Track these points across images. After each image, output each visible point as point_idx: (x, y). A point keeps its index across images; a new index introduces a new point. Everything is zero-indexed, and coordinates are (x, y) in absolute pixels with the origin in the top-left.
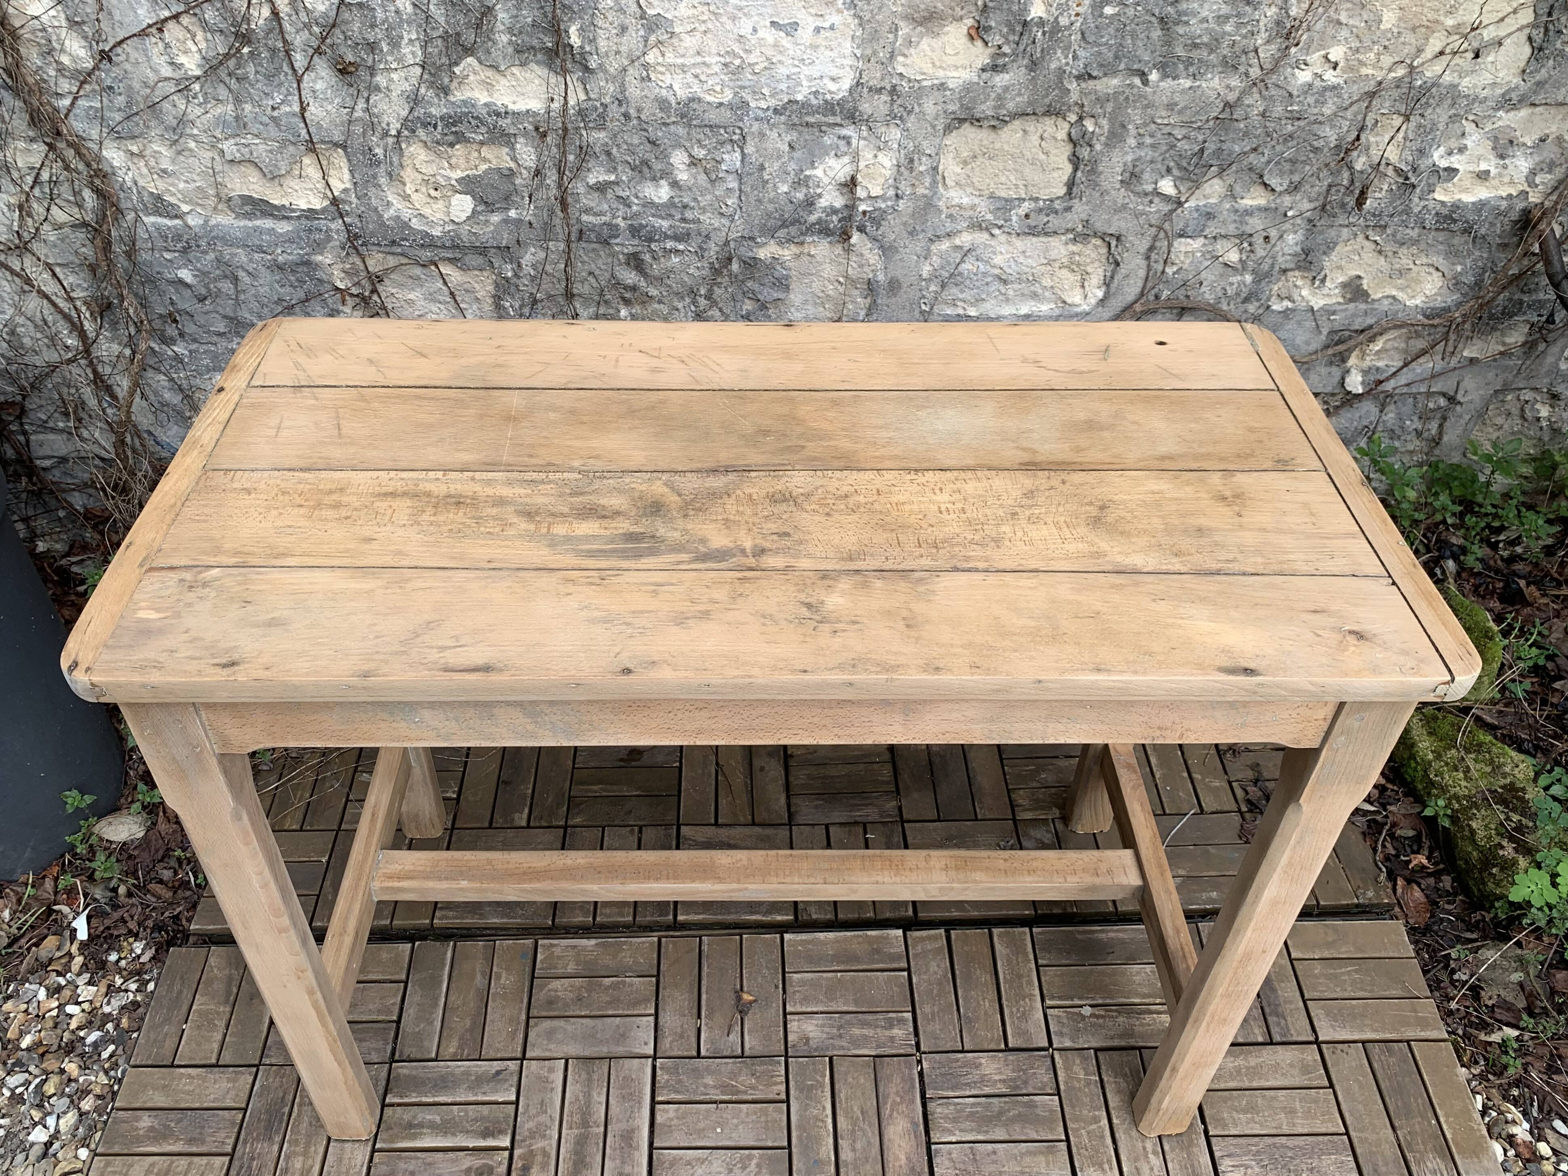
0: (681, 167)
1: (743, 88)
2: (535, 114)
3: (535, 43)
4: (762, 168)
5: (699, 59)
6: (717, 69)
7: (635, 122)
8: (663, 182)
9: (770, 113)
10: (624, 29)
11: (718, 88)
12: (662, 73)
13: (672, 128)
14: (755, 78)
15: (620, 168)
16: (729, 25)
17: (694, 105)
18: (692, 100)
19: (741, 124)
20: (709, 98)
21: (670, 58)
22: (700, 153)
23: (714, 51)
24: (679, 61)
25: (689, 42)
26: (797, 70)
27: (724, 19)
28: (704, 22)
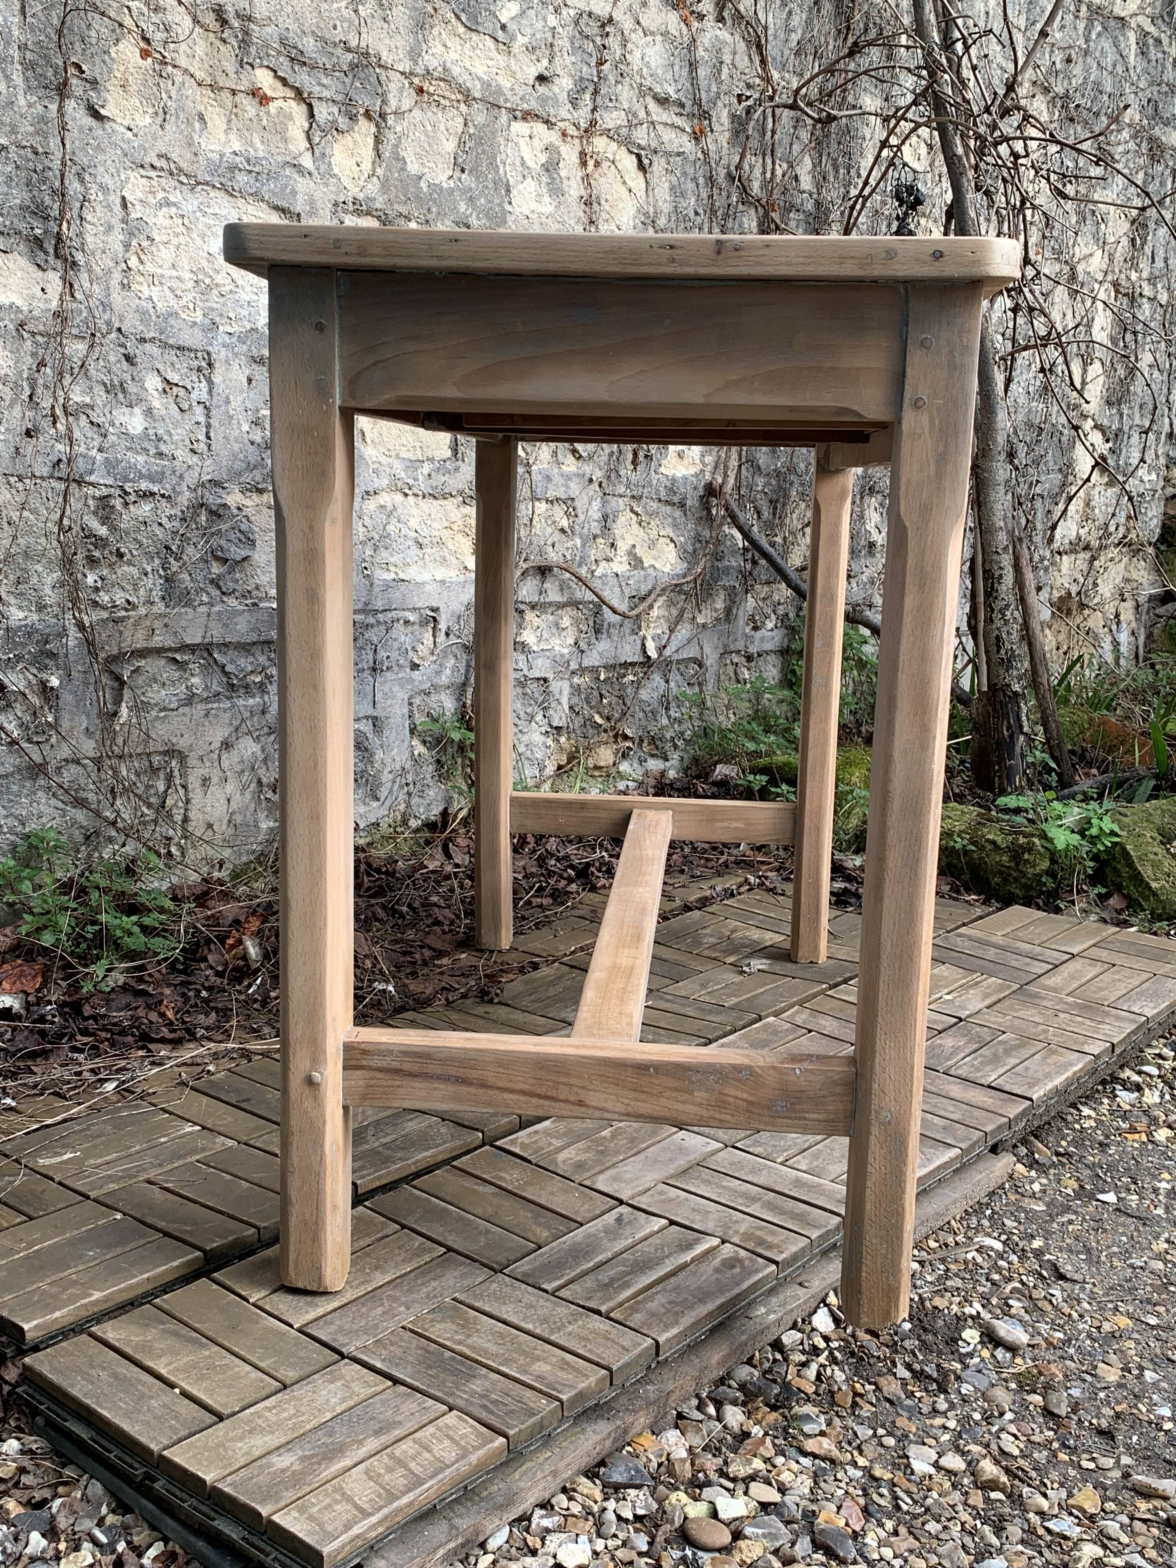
0: (155, 393)
1: (212, 309)
2: (19, 310)
3: (22, 226)
4: (228, 401)
5: (174, 273)
6: (190, 284)
7: (114, 335)
8: (137, 410)
9: (234, 340)
10: (109, 228)
11: (191, 306)
12: (141, 284)
13: (148, 346)
14: (222, 300)
15: (96, 390)
16: (199, 242)
17: (172, 321)
18: (170, 315)
19: (210, 349)
20: (184, 316)
21: (150, 267)
22: (174, 377)
23: (187, 268)
24: (159, 271)
25: (165, 254)
26: (255, 297)
27: (195, 236)
28: (177, 235)
